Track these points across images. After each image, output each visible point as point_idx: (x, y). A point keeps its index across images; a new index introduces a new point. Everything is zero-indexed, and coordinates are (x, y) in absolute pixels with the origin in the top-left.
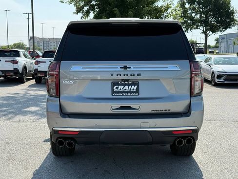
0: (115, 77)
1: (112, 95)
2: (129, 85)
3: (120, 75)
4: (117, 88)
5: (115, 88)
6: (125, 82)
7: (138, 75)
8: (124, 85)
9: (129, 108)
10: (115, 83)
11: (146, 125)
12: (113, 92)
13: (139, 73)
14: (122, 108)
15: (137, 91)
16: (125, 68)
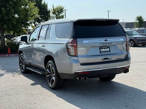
0: (100, 45)
1: (100, 53)
2: (106, 48)
3: (104, 44)
4: (102, 50)
5: (101, 50)
6: (105, 47)
7: (111, 43)
8: (104, 48)
9: (107, 59)
10: (101, 48)
11: (116, 65)
12: (101, 52)
13: (111, 42)
14: (105, 59)
15: (110, 51)
16: (106, 40)
